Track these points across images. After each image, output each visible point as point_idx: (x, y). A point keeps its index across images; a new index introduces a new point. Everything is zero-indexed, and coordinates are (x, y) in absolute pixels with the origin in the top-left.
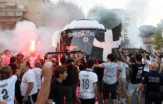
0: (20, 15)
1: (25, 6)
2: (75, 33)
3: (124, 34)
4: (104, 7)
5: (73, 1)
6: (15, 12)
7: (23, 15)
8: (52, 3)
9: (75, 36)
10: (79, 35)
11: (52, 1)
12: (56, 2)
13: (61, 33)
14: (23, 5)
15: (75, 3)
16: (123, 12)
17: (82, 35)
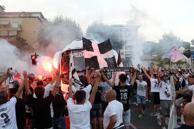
0: (14, 34)
1: (19, 25)
2: (76, 53)
3: (125, 51)
4: (103, 23)
5: (70, 18)
6: (8, 31)
7: (17, 35)
8: (48, 21)
9: (76, 56)
10: (80, 55)
11: (48, 19)
12: (52, 20)
13: (61, 54)
14: (17, 24)
15: (73, 21)
16: (123, 28)
17: (83, 55)
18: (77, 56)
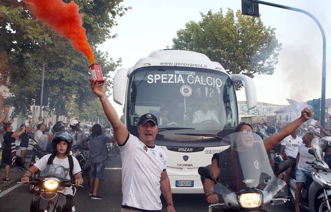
10: (171, 80)
17: (177, 80)
18: (164, 80)
